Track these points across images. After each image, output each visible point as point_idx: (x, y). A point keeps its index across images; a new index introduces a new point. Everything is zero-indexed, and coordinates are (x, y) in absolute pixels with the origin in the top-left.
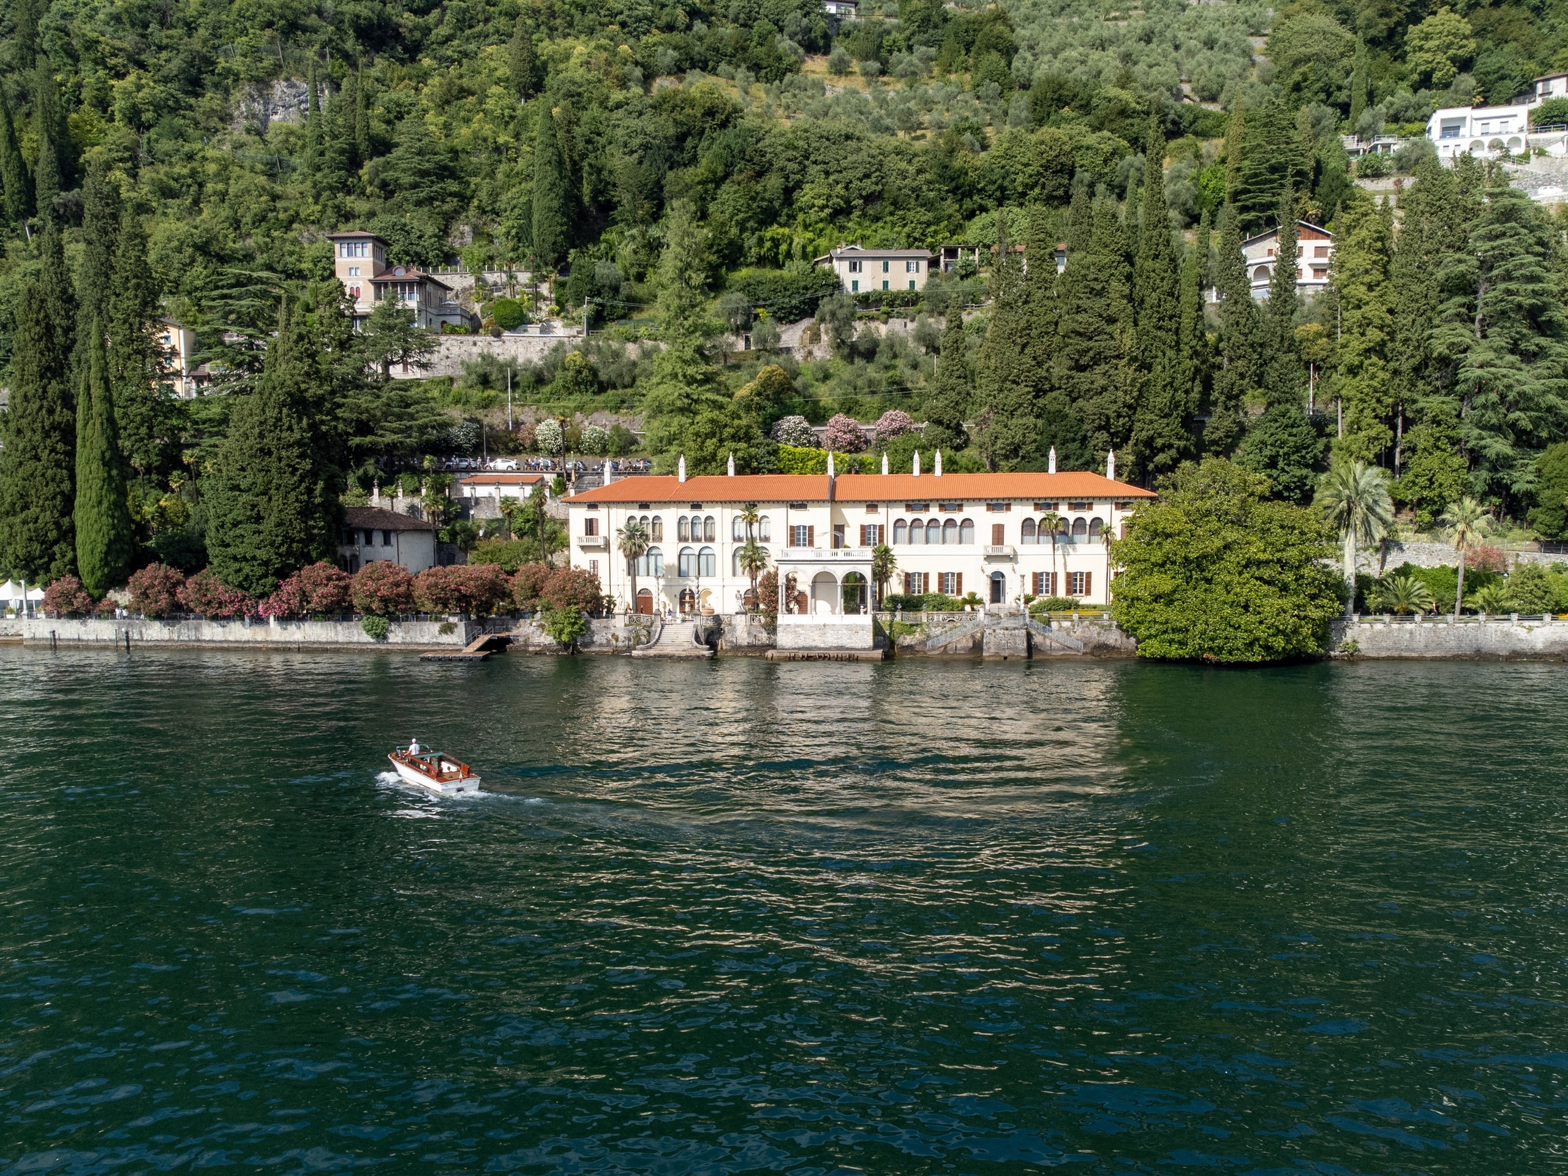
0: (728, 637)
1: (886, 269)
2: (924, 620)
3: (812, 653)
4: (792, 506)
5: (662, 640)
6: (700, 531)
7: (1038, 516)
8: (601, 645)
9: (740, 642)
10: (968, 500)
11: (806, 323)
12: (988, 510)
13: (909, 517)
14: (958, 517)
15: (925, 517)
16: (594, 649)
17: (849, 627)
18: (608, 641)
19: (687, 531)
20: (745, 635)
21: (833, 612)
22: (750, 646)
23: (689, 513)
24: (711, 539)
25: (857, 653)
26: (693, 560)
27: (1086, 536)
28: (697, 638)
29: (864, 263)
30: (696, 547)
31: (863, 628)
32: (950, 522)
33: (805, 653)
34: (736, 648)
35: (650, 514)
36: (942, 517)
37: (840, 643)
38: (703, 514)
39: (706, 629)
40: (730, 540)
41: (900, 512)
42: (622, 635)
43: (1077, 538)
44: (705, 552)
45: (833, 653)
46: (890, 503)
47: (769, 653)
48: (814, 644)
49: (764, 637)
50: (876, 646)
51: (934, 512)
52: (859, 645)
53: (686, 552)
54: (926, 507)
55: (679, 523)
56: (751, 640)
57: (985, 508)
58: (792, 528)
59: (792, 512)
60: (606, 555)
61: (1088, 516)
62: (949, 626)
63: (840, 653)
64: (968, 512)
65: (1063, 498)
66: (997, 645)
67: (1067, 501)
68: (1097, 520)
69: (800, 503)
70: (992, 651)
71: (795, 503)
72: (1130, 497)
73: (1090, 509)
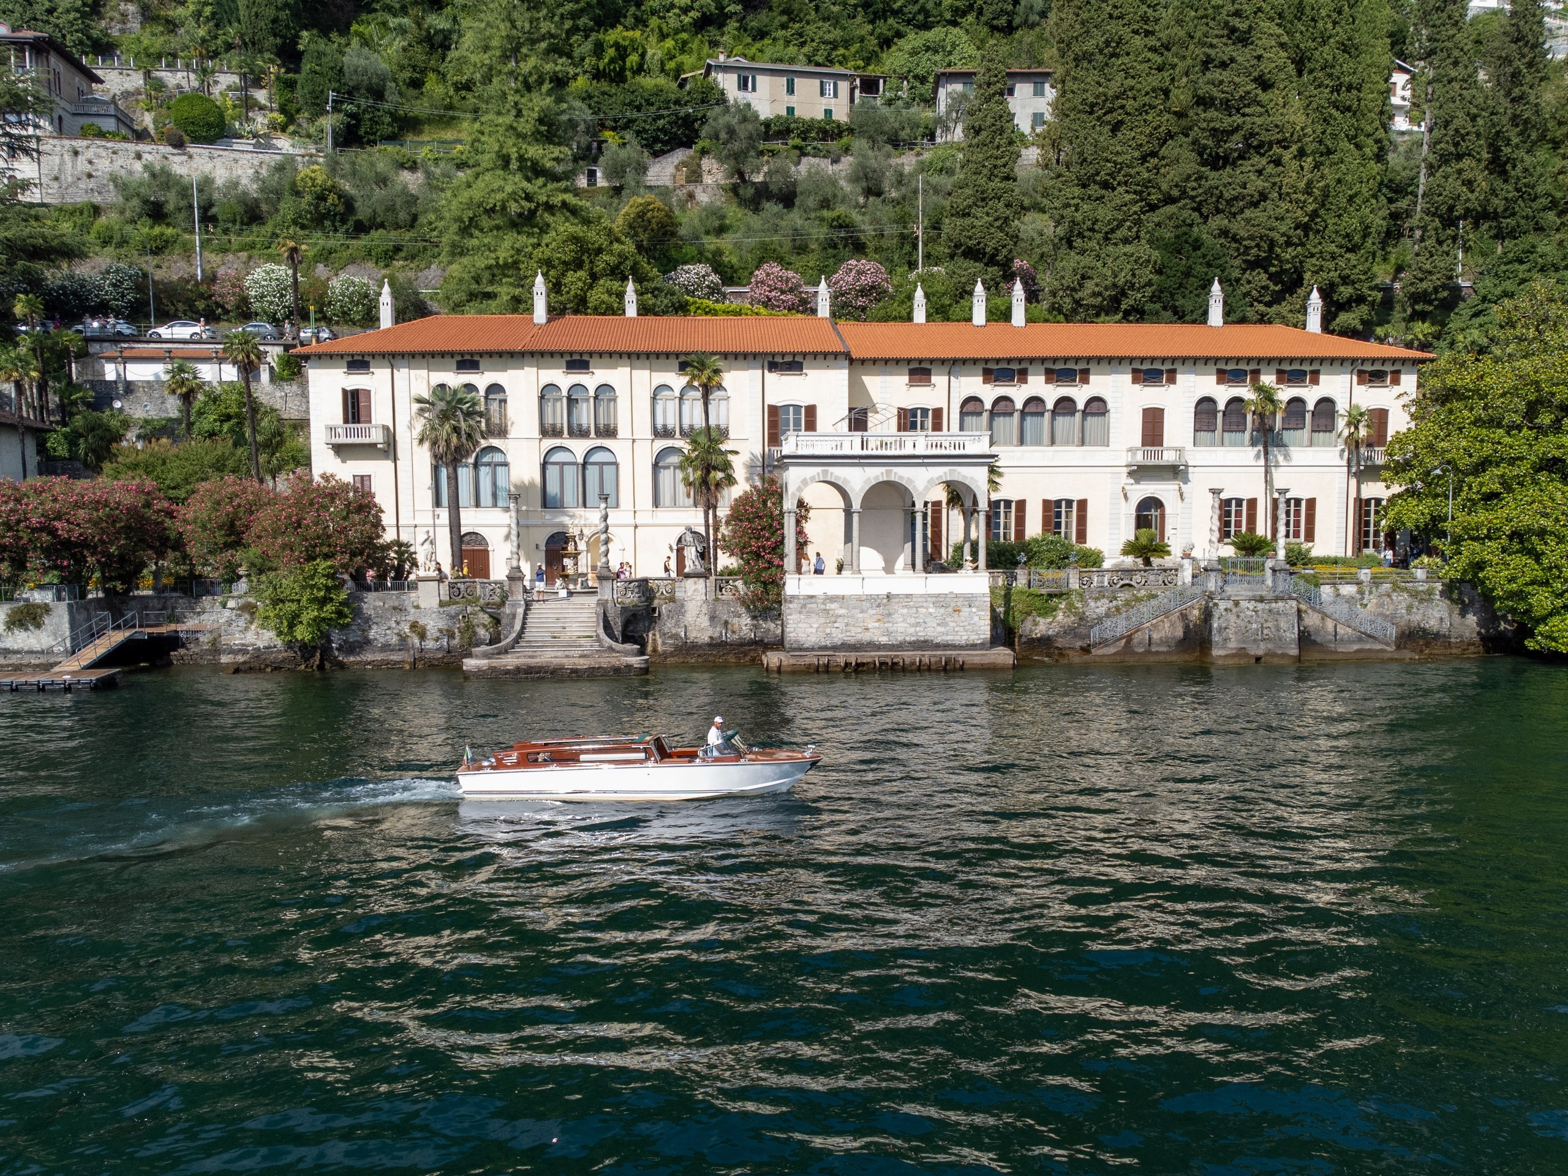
0: (669, 626)
1: (791, 90)
2: (1074, 584)
3: (866, 657)
4: (773, 366)
6: (585, 415)
7: (1223, 394)
8: (386, 647)
9: (693, 635)
10: (1099, 360)
11: (680, 155)
12: (1135, 381)
13: (989, 393)
14: (1080, 394)
15: (1019, 394)
16: (369, 657)
17: (939, 600)
18: (403, 639)
19: (559, 415)
20: (704, 621)
21: (889, 569)
22: (716, 645)
23: (563, 379)
24: (610, 432)
25: (963, 656)
26: (570, 473)
27: (1306, 433)
29: (759, 78)
30: (579, 447)
31: (970, 600)
32: (1065, 405)
33: (853, 657)
34: (686, 648)
35: (482, 380)
36: (1051, 393)
37: (922, 634)
38: (591, 380)
39: (624, 609)
40: (649, 435)
41: (972, 385)
42: (433, 624)
43: (1287, 436)
44: (597, 457)
45: (909, 656)
46: (955, 365)
47: (772, 659)
48: (866, 637)
49: (743, 625)
50: (994, 641)
51: (1037, 385)
52: (961, 637)
53: (556, 458)
54: (1023, 376)
55: (542, 398)
56: (716, 632)
57: (1128, 377)
58: (774, 411)
59: (772, 378)
60: (388, 464)
61: (1311, 395)
62: (1123, 596)
63: (927, 656)
64: (1101, 384)
65: (1270, 361)
66: (1243, 633)
67: (1275, 366)
68: (1326, 405)
69: (788, 359)
70: (1233, 645)
71: (779, 359)
72: (1384, 361)
73: (1315, 381)
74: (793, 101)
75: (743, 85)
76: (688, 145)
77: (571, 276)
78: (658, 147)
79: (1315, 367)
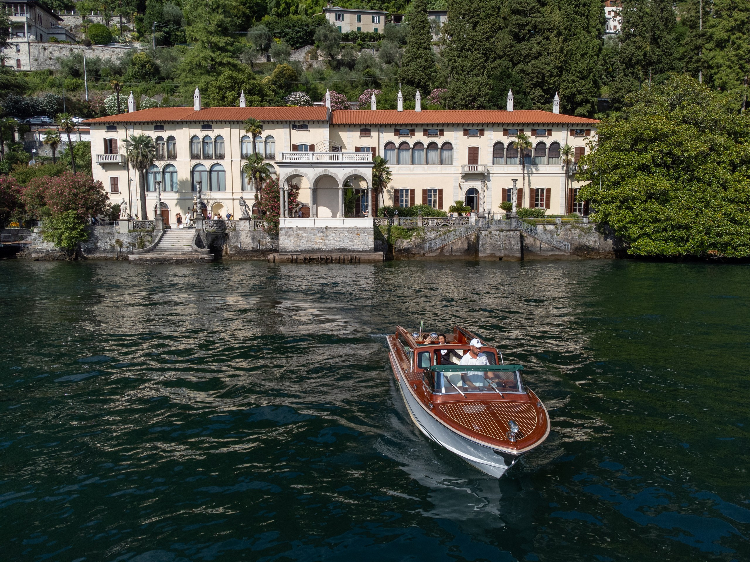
0: (233, 242)
1: (359, 20)
2: (420, 224)
3: (314, 256)
4: (295, 127)
5: (162, 245)
6: (211, 150)
7: (506, 140)
8: (105, 251)
9: (244, 246)
10: (448, 125)
11: (308, 48)
12: (465, 134)
13: (397, 140)
14: (440, 141)
15: (411, 141)
16: (98, 254)
17: (350, 230)
18: (112, 247)
19: (198, 149)
20: (249, 240)
21: (334, 215)
22: (254, 251)
23: (200, 133)
24: (221, 157)
25: (358, 255)
26: (205, 176)
27: (546, 158)
28: (199, 242)
29: (345, 15)
30: (207, 164)
31: (364, 230)
32: (433, 146)
33: (308, 256)
34: (241, 252)
35: (165, 134)
36: (426, 141)
37: (342, 245)
38: (213, 134)
39: (209, 234)
40: (239, 158)
41: (389, 136)
42: (126, 240)
43: (538, 160)
44: (216, 168)
45: (335, 255)
46: (382, 127)
47: (272, 257)
48: (316, 247)
49: (267, 242)
50: (376, 249)
51: (420, 137)
52: (360, 247)
53: (199, 169)
54: (412, 132)
55: (191, 142)
56: (255, 245)
57: (462, 133)
58: (295, 148)
59: (294, 132)
61: (548, 141)
62: (443, 230)
63: (342, 255)
64: (449, 136)
65: (528, 125)
66: (493, 246)
67: (531, 128)
68: (555, 144)
69: (302, 123)
70: (488, 251)
71: (297, 124)
72: (583, 124)
73: (550, 134)
74: (360, 25)
75: (338, 18)
76: (312, 44)
77: (228, 94)
78: (298, 45)
79: (550, 128)
